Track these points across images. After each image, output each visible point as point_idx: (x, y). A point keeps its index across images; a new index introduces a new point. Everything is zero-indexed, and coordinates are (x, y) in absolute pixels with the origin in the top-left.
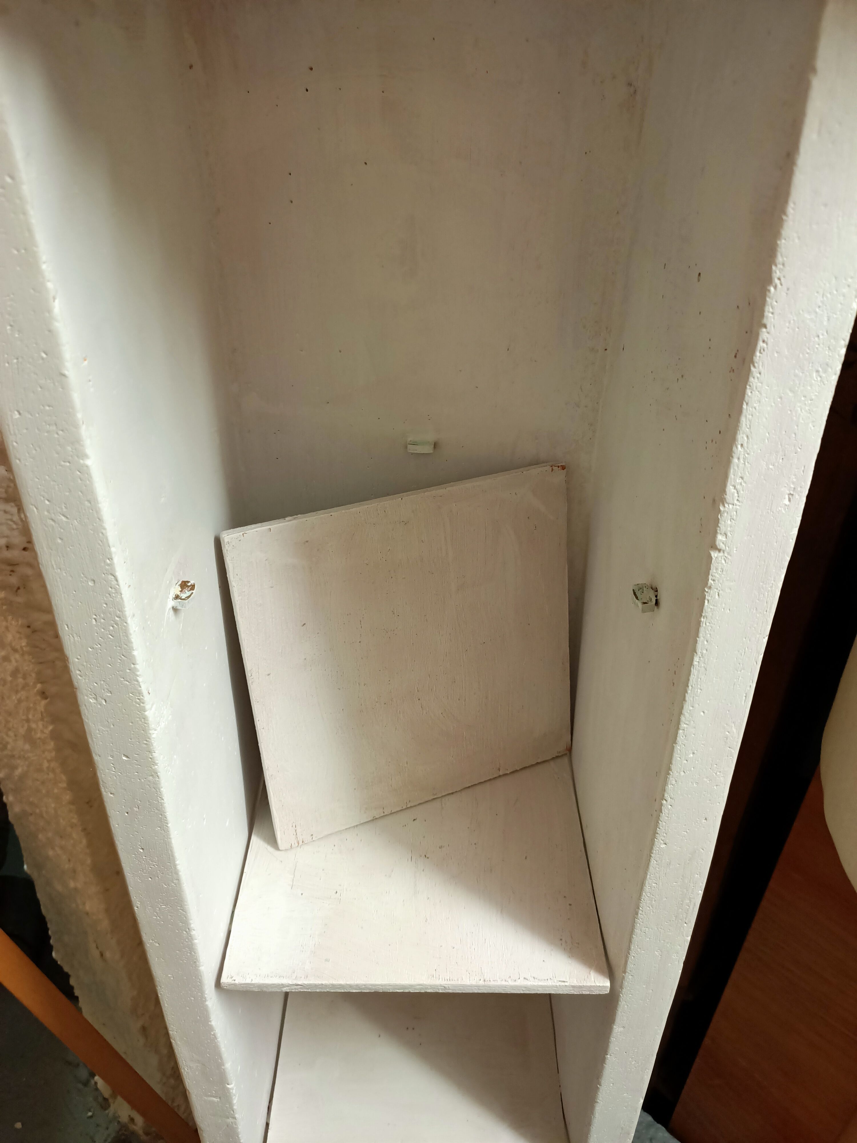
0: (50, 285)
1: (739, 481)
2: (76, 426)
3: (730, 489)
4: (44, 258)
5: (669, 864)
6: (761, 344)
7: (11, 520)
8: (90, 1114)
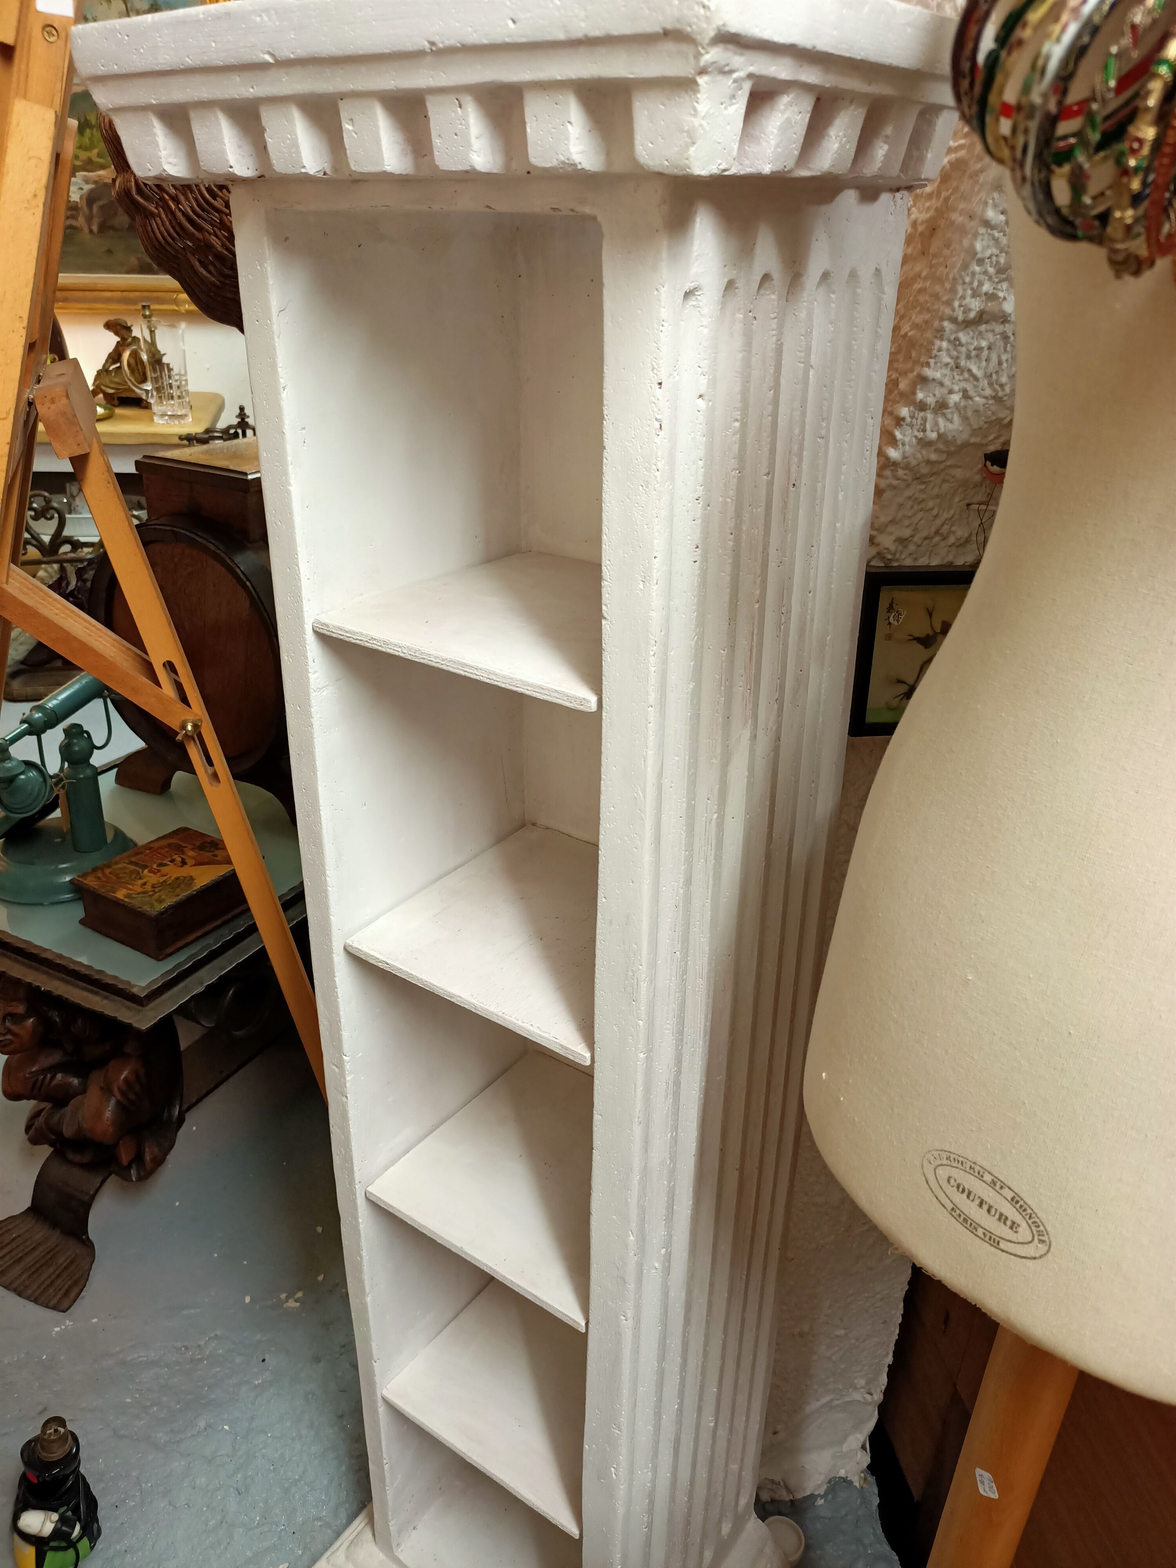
5: (611, 922)
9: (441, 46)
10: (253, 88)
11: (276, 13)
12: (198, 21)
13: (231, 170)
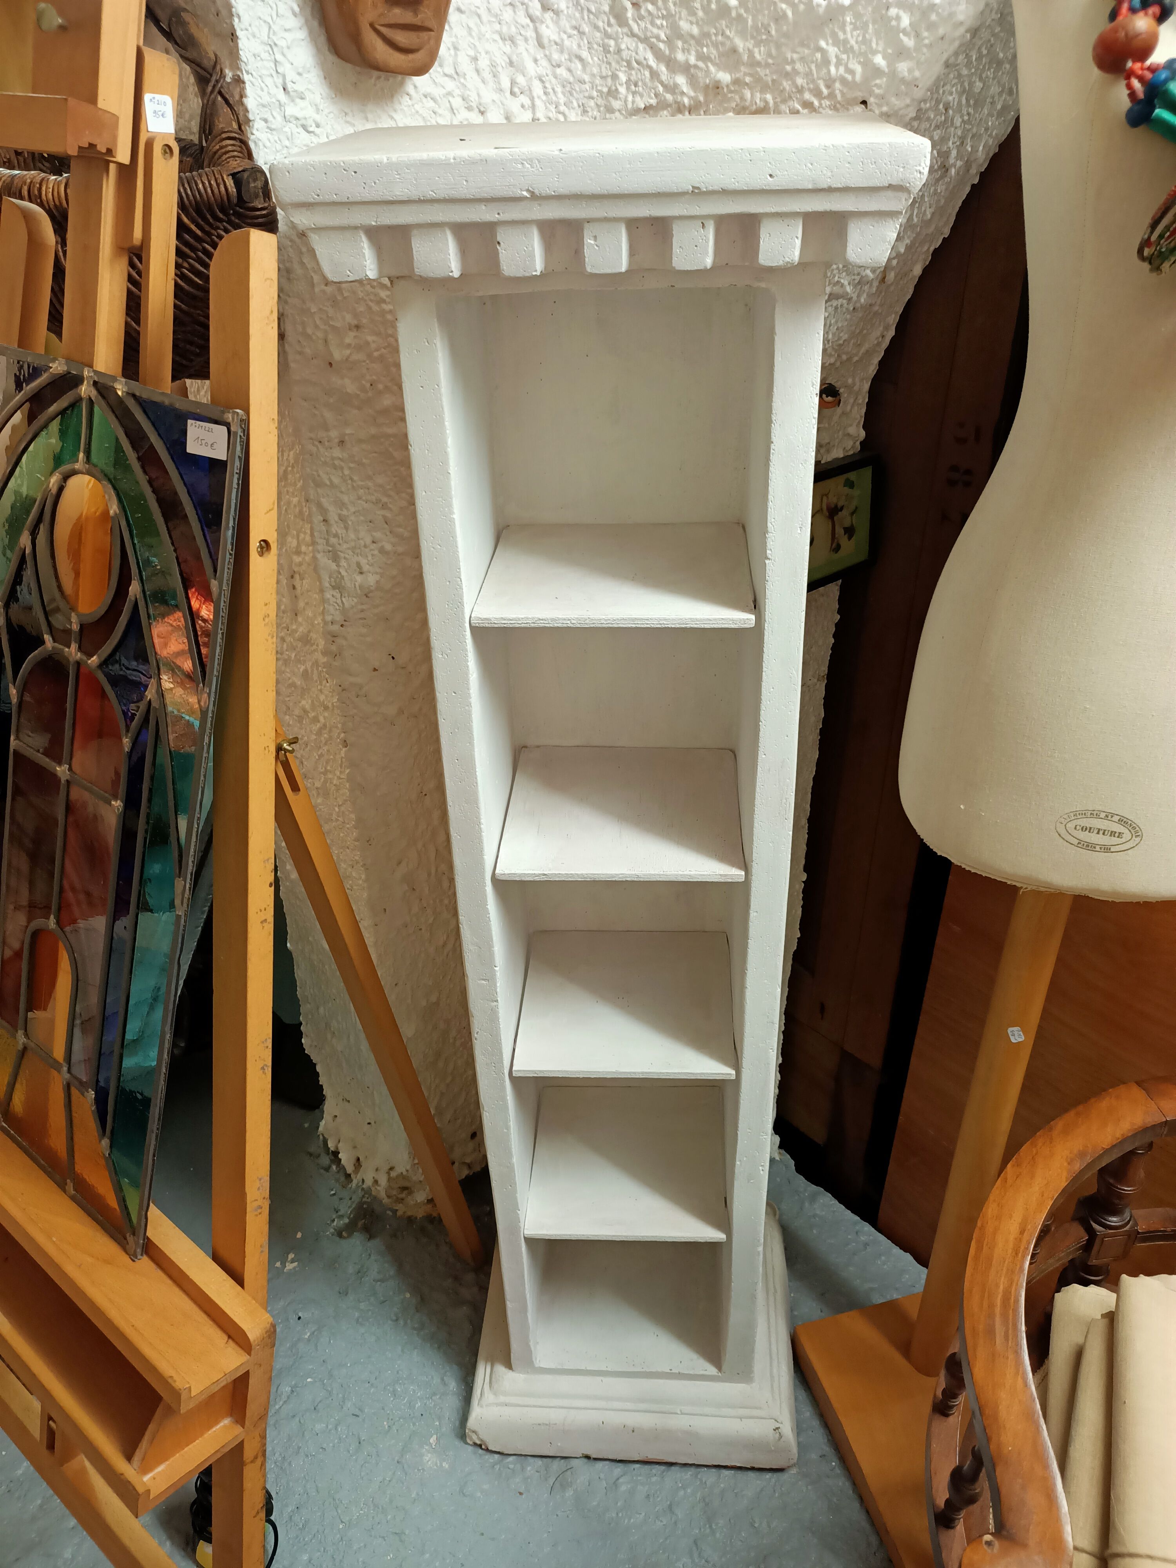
0: (448, 431)
1: (773, 520)
2: (451, 498)
3: (769, 525)
4: (447, 419)
5: (769, 770)
6: (772, 451)
7: (336, 603)
8: (333, 1192)
9: (705, 190)
10: (499, 214)
11: (539, 162)
12: (450, 164)
13: (451, 274)
